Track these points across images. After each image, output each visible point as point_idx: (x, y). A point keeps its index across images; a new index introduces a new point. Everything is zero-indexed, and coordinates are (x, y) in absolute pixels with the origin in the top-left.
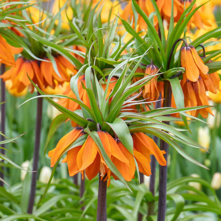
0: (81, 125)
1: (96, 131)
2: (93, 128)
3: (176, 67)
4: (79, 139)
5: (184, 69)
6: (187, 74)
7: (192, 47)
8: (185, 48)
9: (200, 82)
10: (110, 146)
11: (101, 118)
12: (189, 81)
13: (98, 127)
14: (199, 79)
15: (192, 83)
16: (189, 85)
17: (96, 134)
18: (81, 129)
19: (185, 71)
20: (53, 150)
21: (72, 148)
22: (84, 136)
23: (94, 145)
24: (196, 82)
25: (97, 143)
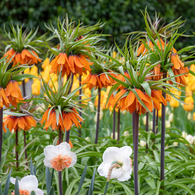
0: (126, 87)
1: (134, 88)
2: (132, 87)
3: (169, 63)
4: (125, 93)
5: (173, 64)
6: (174, 66)
7: (176, 54)
8: (173, 54)
9: (181, 70)
10: (141, 95)
11: (135, 83)
12: (176, 69)
13: (135, 87)
14: (180, 68)
15: (177, 70)
16: (176, 71)
17: (134, 90)
18: (126, 89)
19: (173, 65)
20: (113, 100)
21: (122, 98)
22: (127, 92)
23: (133, 95)
24: (179, 70)
25: (135, 93)
